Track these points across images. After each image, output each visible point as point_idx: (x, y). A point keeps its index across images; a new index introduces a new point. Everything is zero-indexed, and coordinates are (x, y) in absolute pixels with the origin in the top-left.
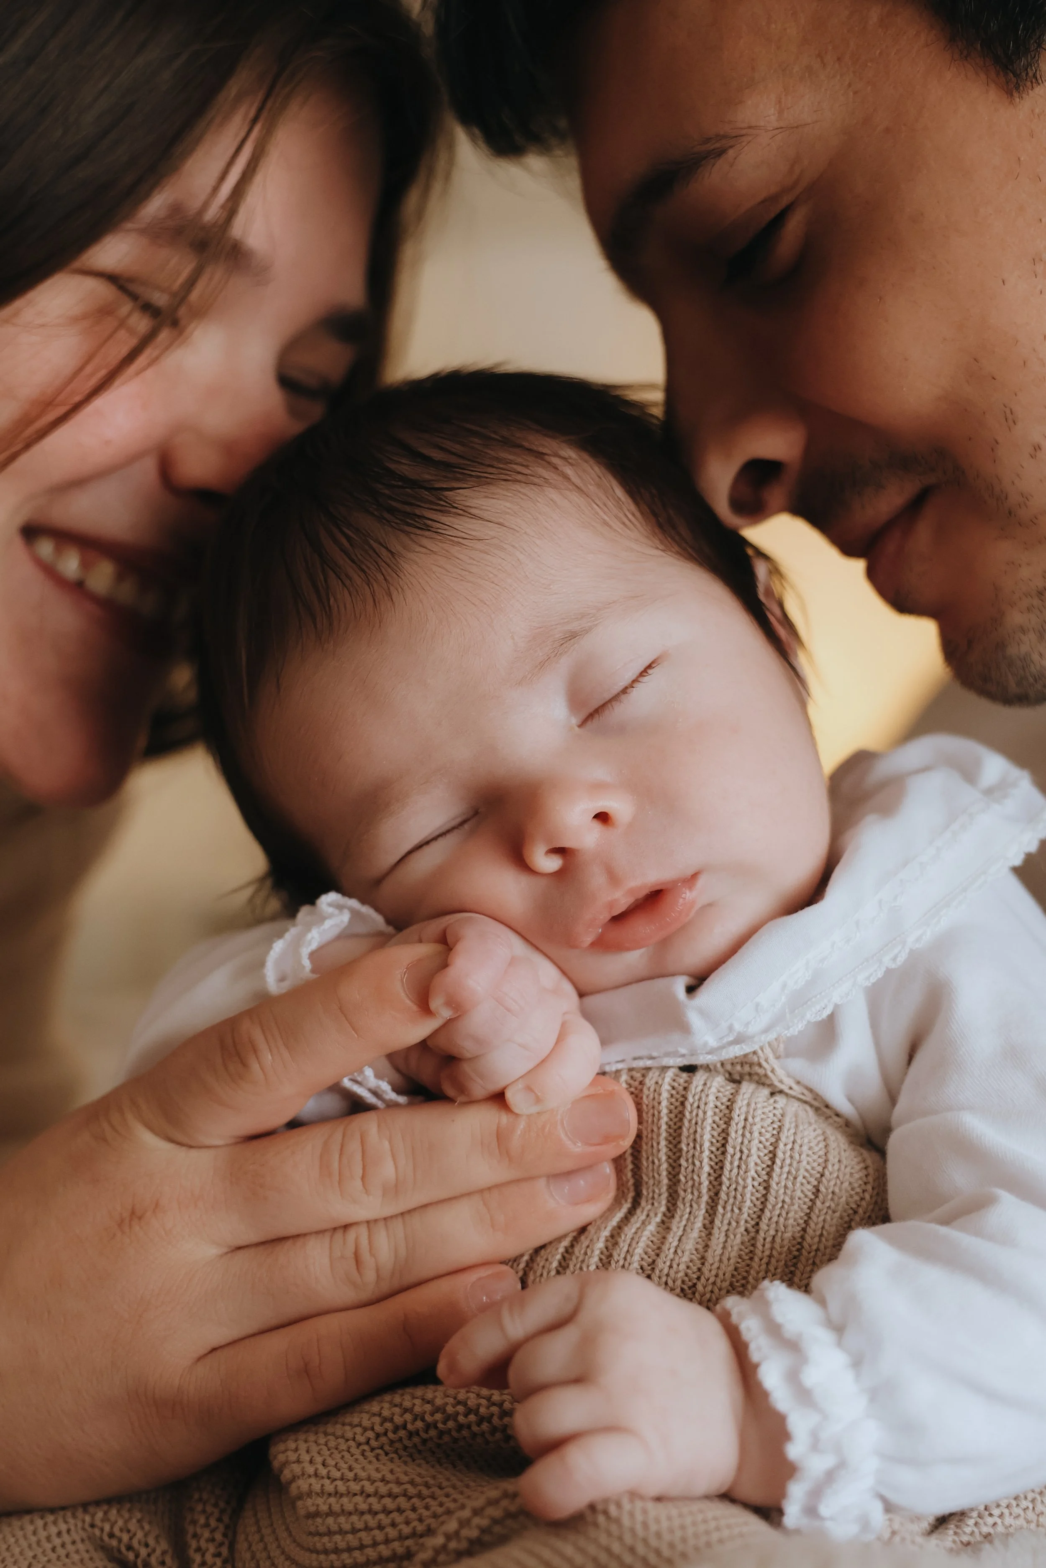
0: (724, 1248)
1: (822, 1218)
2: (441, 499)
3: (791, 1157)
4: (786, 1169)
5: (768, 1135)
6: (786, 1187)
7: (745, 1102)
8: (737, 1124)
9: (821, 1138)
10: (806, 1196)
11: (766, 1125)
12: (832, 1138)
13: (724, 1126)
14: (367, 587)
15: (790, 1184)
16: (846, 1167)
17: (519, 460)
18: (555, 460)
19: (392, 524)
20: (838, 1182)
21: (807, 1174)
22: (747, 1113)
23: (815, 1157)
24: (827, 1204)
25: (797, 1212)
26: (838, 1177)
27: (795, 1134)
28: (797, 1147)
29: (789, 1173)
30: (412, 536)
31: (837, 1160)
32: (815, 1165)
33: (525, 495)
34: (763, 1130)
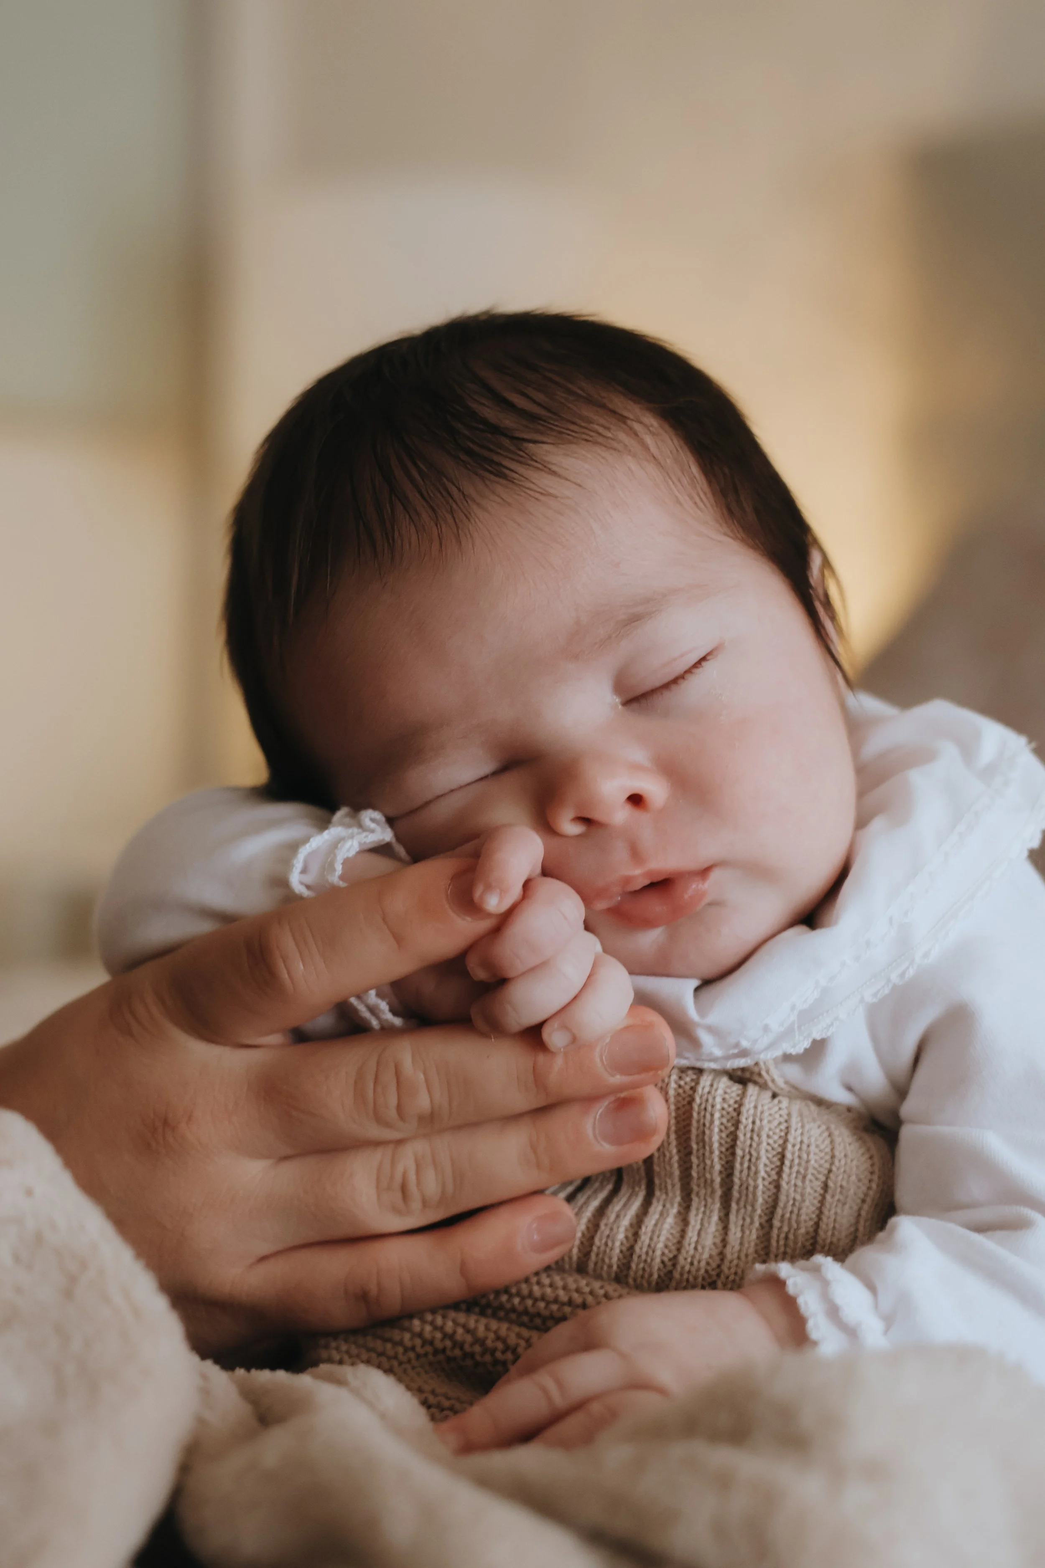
0: (741, 1244)
1: (833, 1212)
2: (521, 450)
3: (800, 1157)
4: (795, 1169)
5: (776, 1137)
6: (795, 1185)
7: (752, 1105)
8: (745, 1127)
9: (826, 1134)
10: (816, 1191)
11: (773, 1127)
12: (836, 1133)
13: (732, 1129)
14: (435, 528)
15: (799, 1183)
16: (852, 1161)
17: (602, 421)
18: (637, 427)
19: (468, 465)
20: (846, 1176)
21: (815, 1172)
22: (755, 1115)
23: (822, 1155)
24: (837, 1197)
25: (809, 1209)
26: (845, 1172)
27: (802, 1134)
28: (804, 1147)
29: (798, 1172)
30: (488, 482)
31: (843, 1154)
32: (822, 1162)
33: (603, 458)
34: (771, 1133)
